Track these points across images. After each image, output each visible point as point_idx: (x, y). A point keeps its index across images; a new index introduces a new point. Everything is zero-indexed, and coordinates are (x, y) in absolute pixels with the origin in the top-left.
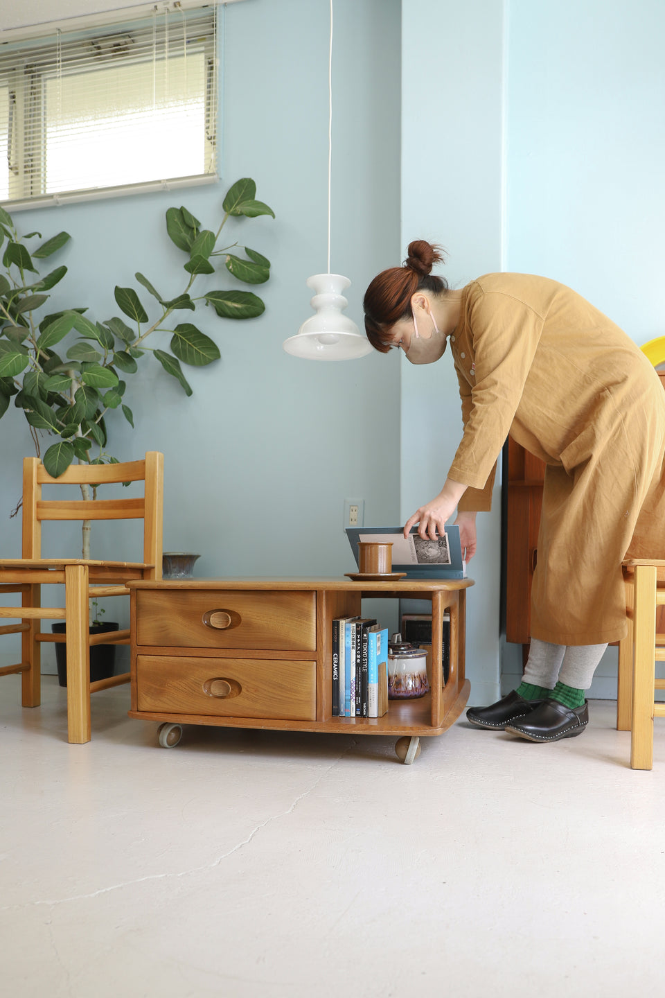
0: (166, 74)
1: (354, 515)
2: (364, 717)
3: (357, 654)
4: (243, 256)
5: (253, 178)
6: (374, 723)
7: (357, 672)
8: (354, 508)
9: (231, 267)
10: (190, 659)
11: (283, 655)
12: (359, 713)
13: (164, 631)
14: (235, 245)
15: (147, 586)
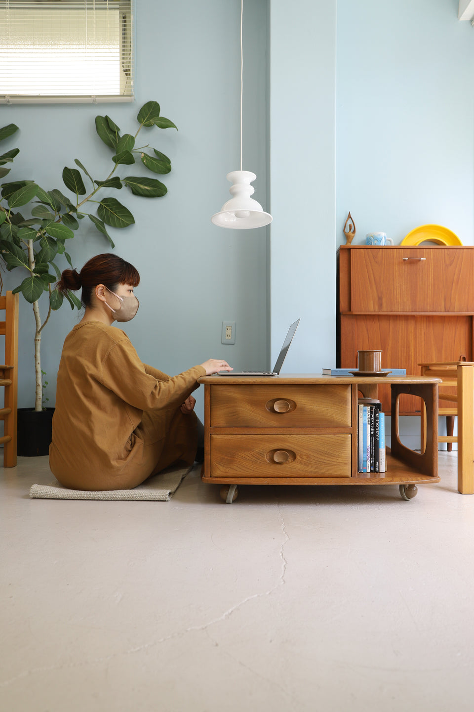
0: (94, 20)
1: (229, 332)
2: (377, 472)
3: (371, 428)
4: (151, 154)
5: (158, 102)
6: (383, 476)
7: (371, 441)
8: (229, 328)
9: (145, 161)
10: (255, 436)
11: (327, 430)
12: (372, 469)
13: (235, 415)
14: (147, 146)
15: (225, 382)
